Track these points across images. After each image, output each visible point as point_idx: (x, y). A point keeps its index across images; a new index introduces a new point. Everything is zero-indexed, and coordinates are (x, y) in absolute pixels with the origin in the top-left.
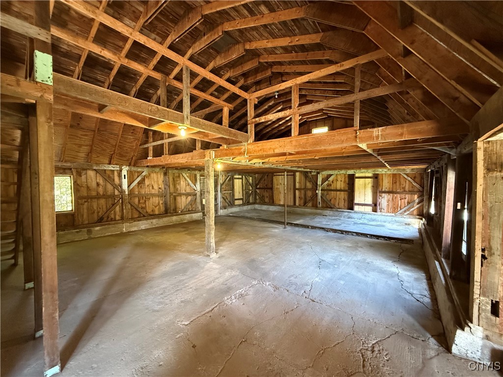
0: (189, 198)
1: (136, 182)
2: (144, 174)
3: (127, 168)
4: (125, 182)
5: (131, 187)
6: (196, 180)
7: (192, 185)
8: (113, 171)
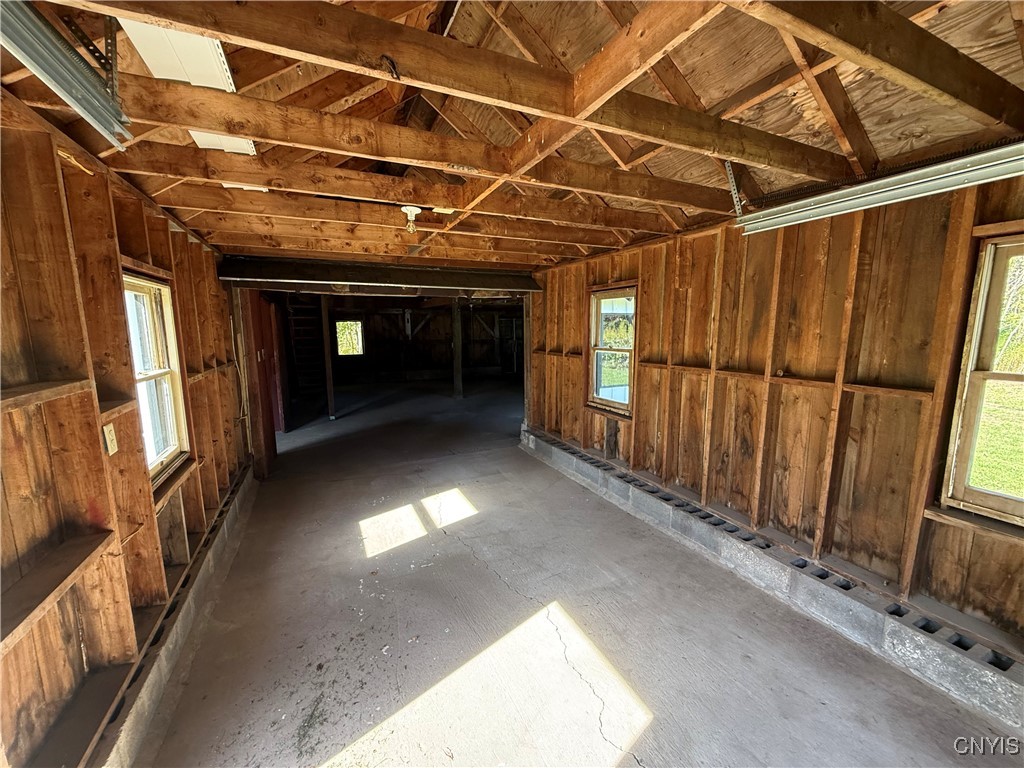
0: (485, 347)
1: (420, 326)
2: (428, 317)
3: (410, 311)
4: (408, 326)
5: (416, 331)
6: (494, 326)
7: (488, 330)
8: (397, 315)
